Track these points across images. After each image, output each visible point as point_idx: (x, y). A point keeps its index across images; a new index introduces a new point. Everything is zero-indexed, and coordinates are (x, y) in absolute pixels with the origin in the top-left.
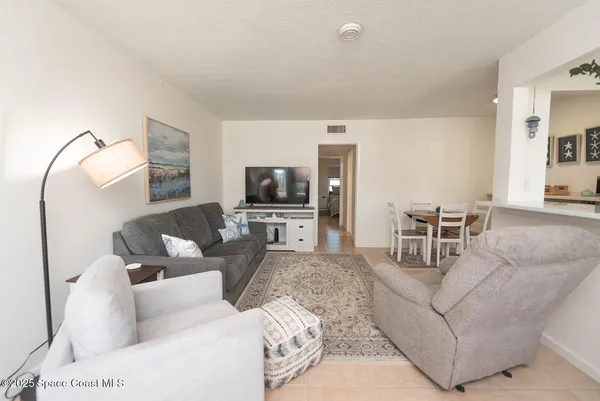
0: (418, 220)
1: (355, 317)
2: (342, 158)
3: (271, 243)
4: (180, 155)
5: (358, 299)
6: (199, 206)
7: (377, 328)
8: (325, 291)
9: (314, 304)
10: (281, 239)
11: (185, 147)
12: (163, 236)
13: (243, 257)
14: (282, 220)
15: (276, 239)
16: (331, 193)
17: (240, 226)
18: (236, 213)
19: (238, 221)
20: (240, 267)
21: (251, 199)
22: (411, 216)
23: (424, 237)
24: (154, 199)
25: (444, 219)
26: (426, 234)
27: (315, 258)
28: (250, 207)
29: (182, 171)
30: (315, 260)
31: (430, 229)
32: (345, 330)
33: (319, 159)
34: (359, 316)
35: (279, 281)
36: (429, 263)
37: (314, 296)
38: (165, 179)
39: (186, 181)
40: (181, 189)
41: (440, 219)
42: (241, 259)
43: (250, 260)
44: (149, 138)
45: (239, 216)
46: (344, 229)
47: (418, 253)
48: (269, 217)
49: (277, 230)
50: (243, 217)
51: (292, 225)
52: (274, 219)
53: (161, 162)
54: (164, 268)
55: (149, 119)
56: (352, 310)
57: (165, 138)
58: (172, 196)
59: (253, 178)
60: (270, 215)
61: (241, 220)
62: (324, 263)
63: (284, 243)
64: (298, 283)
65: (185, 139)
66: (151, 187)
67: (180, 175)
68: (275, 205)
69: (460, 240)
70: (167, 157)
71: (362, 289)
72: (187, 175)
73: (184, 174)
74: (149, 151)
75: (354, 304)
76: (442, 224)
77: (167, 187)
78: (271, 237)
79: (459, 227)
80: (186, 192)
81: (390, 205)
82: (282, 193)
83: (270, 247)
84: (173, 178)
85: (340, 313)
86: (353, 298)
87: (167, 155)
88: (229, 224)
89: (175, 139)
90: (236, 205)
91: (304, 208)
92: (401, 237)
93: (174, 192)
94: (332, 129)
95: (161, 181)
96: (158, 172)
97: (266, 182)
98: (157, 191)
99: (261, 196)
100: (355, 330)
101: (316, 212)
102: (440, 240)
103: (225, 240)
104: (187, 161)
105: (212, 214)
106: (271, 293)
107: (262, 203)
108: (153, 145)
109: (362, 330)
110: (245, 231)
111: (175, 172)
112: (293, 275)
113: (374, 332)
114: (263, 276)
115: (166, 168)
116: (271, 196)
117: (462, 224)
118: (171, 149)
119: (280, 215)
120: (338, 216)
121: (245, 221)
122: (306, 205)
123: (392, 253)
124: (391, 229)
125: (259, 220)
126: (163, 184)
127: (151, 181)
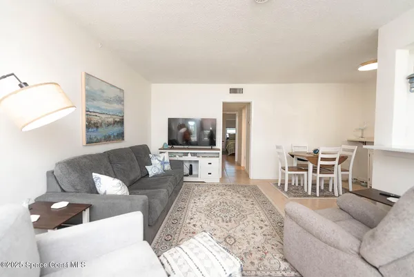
0: (299, 159)
1: (263, 247)
2: (237, 113)
3: (187, 176)
4: (116, 106)
5: (261, 228)
6: (131, 148)
7: (285, 260)
8: (232, 219)
9: (225, 233)
10: (194, 173)
11: (120, 101)
12: (94, 174)
13: (165, 190)
14: (195, 158)
15: (191, 173)
16: (228, 138)
17: (163, 163)
18: (161, 153)
19: (161, 159)
20: (162, 201)
21: (172, 142)
22: (293, 156)
23: (305, 173)
24: (90, 142)
25: (323, 159)
26: (307, 170)
27: (221, 188)
28: (171, 149)
29: (118, 120)
30: (221, 190)
31: (311, 166)
32: (256, 262)
33: (223, 114)
34: (265, 246)
35: (194, 210)
36: (310, 193)
37: (225, 224)
38: (101, 125)
39: (120, 128)
40: (115, 134)
41: (319, 159)
42: (163, 193)
43: (170, 193)
44: (86, 90)
45: (162, 155)
46: (239, 165)
47: (299, 184)
48: (185, 156)
49: (191, 165)
50: (166, 156)
51: (203, 162)
52: (189, 158)
53: (98, 111)
54: (90, 206)
55: (87, 74)
56: (259, 239)
57: (103, 91)
58: (108, 139)
59: (174, 127)
60: (186, 154)
61: (164, 158)
62: (229, 193)
63: (197, 176)
64: (209, 211)
65: (120, 94)
66: (87, 132)
67: (115, 122)
68: (190, 147)
69: (334, 175)
70: (103, 107)
71: (263, 217)
72: (121, 122)
73: (119, 122)
74: (87, 101)
75: (259, 232)
76: (320, 163)
77: (103, 132)
78: (187, 171)
79: (334, 165)
80: (121, 136)
81: (278, 147)
82: (194, 138)
83: (186, 179)
84: (109, 125)
85: (248, 243)
86: (257, 226)
87: (104, 105)
88: (154, 161)
89: (111, 93)
90: (161, 147)
91: (212, 149)
92: (287, 172)
93: (110, 137)
94: (233, 91)
95: (97, 127)
96: (95, 119)
97: (183, 130)
98: (93, 135)
99: (180, 140)
100: (266, 262)
101: (221, 152)
102: (319, 175)
103: (151, 174)
104: (122, 112)
105: (141, 154)
106: (188, 221)
107: (181, 145)
108: (90, 96)
109: (272, 262)
110: (167, 167)
111: (111, 120)
112: (204, 204)
113: (284, 265)
114: (182, 204)
115: (103, 116)
116: (186, 141)
117: (336, 163)
118: (108, 101)
119: (194, 155)
120: (234, 154)
121: (167, 160)
122: (213, 147)
123: (279, 184)
124: (278, 165)
125: (177, 158)
126: (100, 130)
127: (88, 127)
